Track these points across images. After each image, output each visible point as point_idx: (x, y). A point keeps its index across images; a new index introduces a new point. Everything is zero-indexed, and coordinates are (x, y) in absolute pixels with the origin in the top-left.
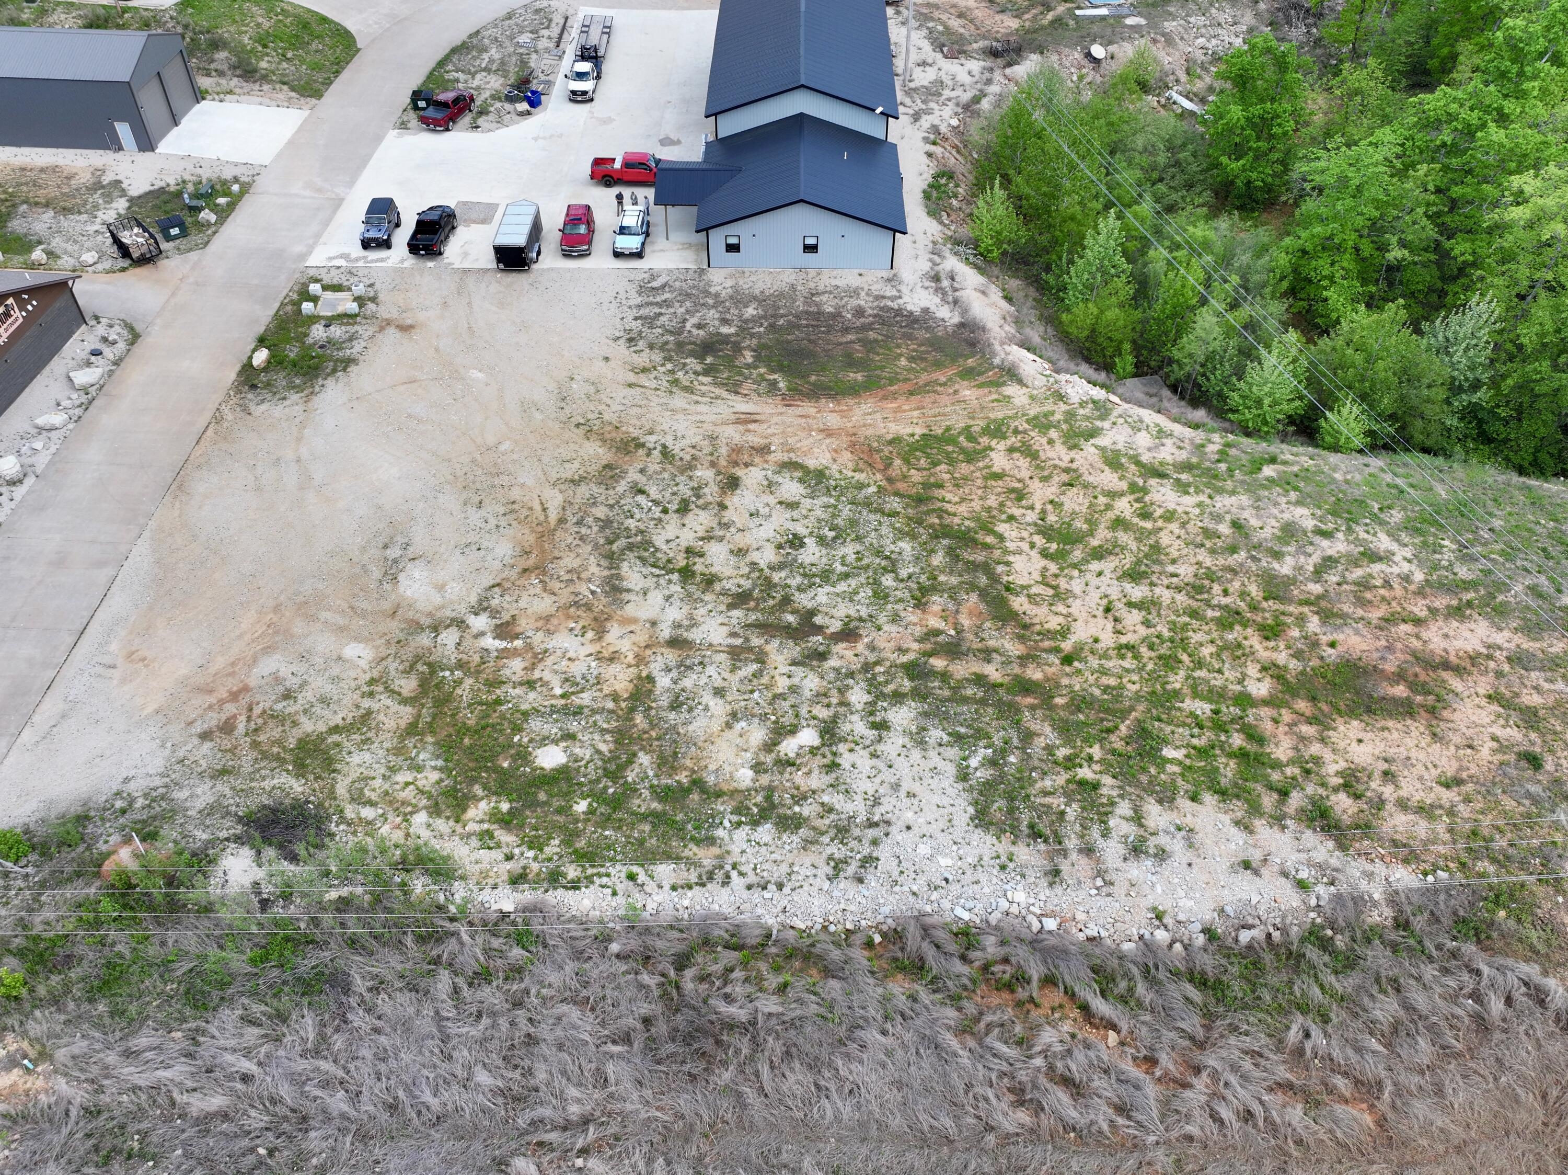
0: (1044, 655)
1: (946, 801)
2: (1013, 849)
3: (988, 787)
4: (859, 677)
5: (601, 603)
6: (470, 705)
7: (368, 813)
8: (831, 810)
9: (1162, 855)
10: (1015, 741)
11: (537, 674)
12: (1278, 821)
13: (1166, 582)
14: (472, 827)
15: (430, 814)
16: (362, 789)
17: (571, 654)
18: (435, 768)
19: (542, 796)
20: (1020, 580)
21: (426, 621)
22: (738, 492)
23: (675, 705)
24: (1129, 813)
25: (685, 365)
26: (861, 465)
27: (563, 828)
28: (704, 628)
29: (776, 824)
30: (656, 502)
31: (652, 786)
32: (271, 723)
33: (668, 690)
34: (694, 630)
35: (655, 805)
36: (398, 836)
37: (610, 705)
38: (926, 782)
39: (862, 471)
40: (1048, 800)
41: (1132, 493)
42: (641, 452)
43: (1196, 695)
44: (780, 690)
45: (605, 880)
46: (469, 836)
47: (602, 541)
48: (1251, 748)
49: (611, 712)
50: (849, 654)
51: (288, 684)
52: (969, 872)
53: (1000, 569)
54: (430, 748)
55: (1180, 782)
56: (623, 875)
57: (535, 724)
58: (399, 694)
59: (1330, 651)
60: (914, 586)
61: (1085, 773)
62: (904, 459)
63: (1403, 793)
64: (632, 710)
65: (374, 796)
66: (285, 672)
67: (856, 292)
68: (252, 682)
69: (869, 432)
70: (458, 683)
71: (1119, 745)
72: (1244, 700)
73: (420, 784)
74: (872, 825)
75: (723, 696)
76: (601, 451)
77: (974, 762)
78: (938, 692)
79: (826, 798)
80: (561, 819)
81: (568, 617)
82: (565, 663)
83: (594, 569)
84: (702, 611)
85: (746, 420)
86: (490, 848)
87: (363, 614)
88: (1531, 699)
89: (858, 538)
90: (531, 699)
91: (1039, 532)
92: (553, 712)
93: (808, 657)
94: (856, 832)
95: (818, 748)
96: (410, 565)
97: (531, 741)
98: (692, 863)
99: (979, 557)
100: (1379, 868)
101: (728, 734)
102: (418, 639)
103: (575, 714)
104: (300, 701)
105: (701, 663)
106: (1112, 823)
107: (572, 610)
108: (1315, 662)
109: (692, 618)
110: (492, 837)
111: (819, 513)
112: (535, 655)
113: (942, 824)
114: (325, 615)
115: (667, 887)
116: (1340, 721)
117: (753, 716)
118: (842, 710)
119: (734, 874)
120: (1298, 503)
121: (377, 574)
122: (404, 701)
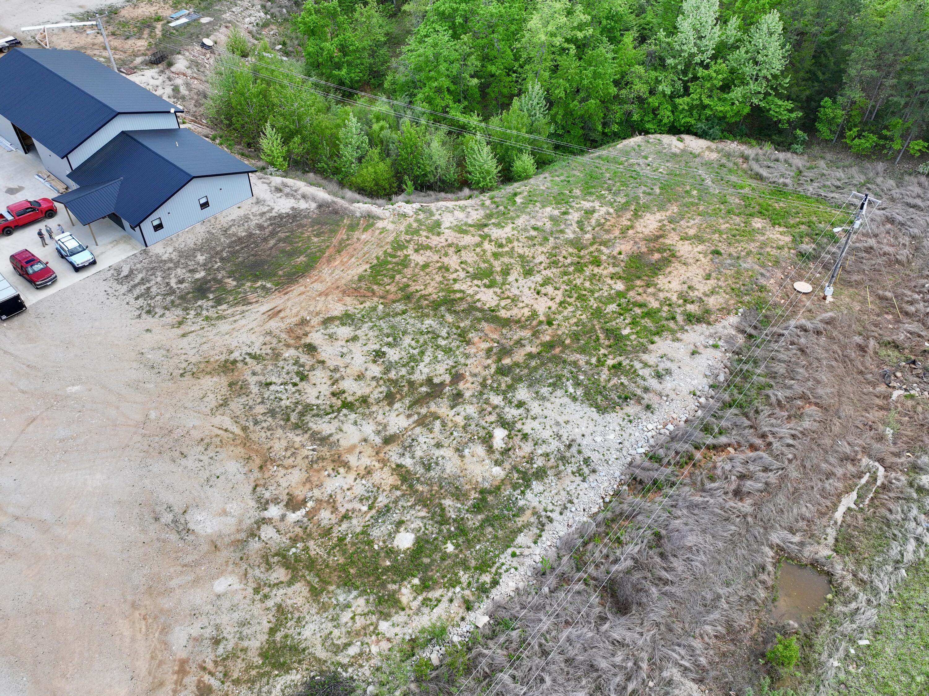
0: (540, 328)
1: (582, 414)
2: (624, 411)
3: (587, 395)
4: (486, 391)
5: (325, 451)
6: (329, 554)
7: (353, 650)
8: (547, 455)
9: (668, 372)
10: (574, 370)
11: (343, 510)
12: (682, 329)
13: (542, 268)
14: (415, 605)
15: (386, 619)
16: (333, 644)
17: (346, 487)
18: (356, 598)
19: (427, 560)
20: (493, 304)
21: (243, 536)
22: (319, 350)
23: (428, 468)
24: (641, 365)
25: (199, 306)
26: (361, 299)
27: (455, 564)
28: (392, 423)
29: (537, 479)
30: (285, 384)
31: (467, 511)
32: (229, 663)
33: (415, 464)
34: (388, 428)
35: (479, 517)
36: (385, 645)
37: (398, 493)
38: (565, 412)
39: (365, 302)
40: (612, 383)
41: (485, 239)
42: (240, 365)
43: (606, 304)
44: (462, 424)
45: (504, 567)
46: (419, 610)
47: (282, 423)
48: (645, 310)
49: (403, 495)
50: (468, 385)
51: (207, 635)
52: (623, 433)
53: (479, 305)
54: (338, 591)
55: (641, 340)
56: (509, 558)
57: (375, 533)
58: (282, 582)
59: (622, 256)
60: (455, 336)
61: (610, 362)
62: (376, 284)
63: (702, 291)
64: (411, 486)
65: (344, 640)
66: (195, 631)
67: (246, 218)
68: (183, 654)
69: (343, 282)
70: (306, 549)
71: (607, 343)
72: (620, 294)
73: (359, 611)
74: (569, 446)
75: (442, 446)
76: (215, 379)
77: (571, 390)
78: (522, 373)
79: (540, 452)
80: (449, 561)
81: (318, 471)
82: (348, 493)
83: (298, 439)
84: (380, 418)
85: (274, 313)
86: (436, 606)
87: (197, 563)
88: (692, 232)
89: (405, 333)
90: (357, 524)
91: (473, 279)
92: (376, 520)
93: (454, 400)
94: (568, 454)
95: (510, 434)
96: (187, 517)
97: (384, 542)
98: (527, 525)
99: (464, 306)
100: (724, 323)
101: (466, 460)
102: (251, 548)
103: (388, 511)
104: (229, 637)
105: (413, 440)
106: (641, 373)
107: (315, 466)
108: (623, 264)
109: (380, 424)
110: (430, 600)
111: (371, 333)
112: (328, 502)
113: (592, 424)
114: (173, 583)
115: (532, 545)
116: (655, 279)
117: (467, 443)
118: (497, 410)
119: (549, 514)
120: (543, 207)
121: (174, 537)
122: (290, 583)
